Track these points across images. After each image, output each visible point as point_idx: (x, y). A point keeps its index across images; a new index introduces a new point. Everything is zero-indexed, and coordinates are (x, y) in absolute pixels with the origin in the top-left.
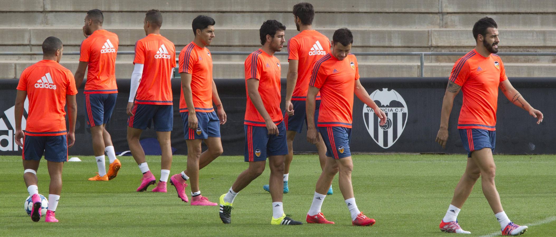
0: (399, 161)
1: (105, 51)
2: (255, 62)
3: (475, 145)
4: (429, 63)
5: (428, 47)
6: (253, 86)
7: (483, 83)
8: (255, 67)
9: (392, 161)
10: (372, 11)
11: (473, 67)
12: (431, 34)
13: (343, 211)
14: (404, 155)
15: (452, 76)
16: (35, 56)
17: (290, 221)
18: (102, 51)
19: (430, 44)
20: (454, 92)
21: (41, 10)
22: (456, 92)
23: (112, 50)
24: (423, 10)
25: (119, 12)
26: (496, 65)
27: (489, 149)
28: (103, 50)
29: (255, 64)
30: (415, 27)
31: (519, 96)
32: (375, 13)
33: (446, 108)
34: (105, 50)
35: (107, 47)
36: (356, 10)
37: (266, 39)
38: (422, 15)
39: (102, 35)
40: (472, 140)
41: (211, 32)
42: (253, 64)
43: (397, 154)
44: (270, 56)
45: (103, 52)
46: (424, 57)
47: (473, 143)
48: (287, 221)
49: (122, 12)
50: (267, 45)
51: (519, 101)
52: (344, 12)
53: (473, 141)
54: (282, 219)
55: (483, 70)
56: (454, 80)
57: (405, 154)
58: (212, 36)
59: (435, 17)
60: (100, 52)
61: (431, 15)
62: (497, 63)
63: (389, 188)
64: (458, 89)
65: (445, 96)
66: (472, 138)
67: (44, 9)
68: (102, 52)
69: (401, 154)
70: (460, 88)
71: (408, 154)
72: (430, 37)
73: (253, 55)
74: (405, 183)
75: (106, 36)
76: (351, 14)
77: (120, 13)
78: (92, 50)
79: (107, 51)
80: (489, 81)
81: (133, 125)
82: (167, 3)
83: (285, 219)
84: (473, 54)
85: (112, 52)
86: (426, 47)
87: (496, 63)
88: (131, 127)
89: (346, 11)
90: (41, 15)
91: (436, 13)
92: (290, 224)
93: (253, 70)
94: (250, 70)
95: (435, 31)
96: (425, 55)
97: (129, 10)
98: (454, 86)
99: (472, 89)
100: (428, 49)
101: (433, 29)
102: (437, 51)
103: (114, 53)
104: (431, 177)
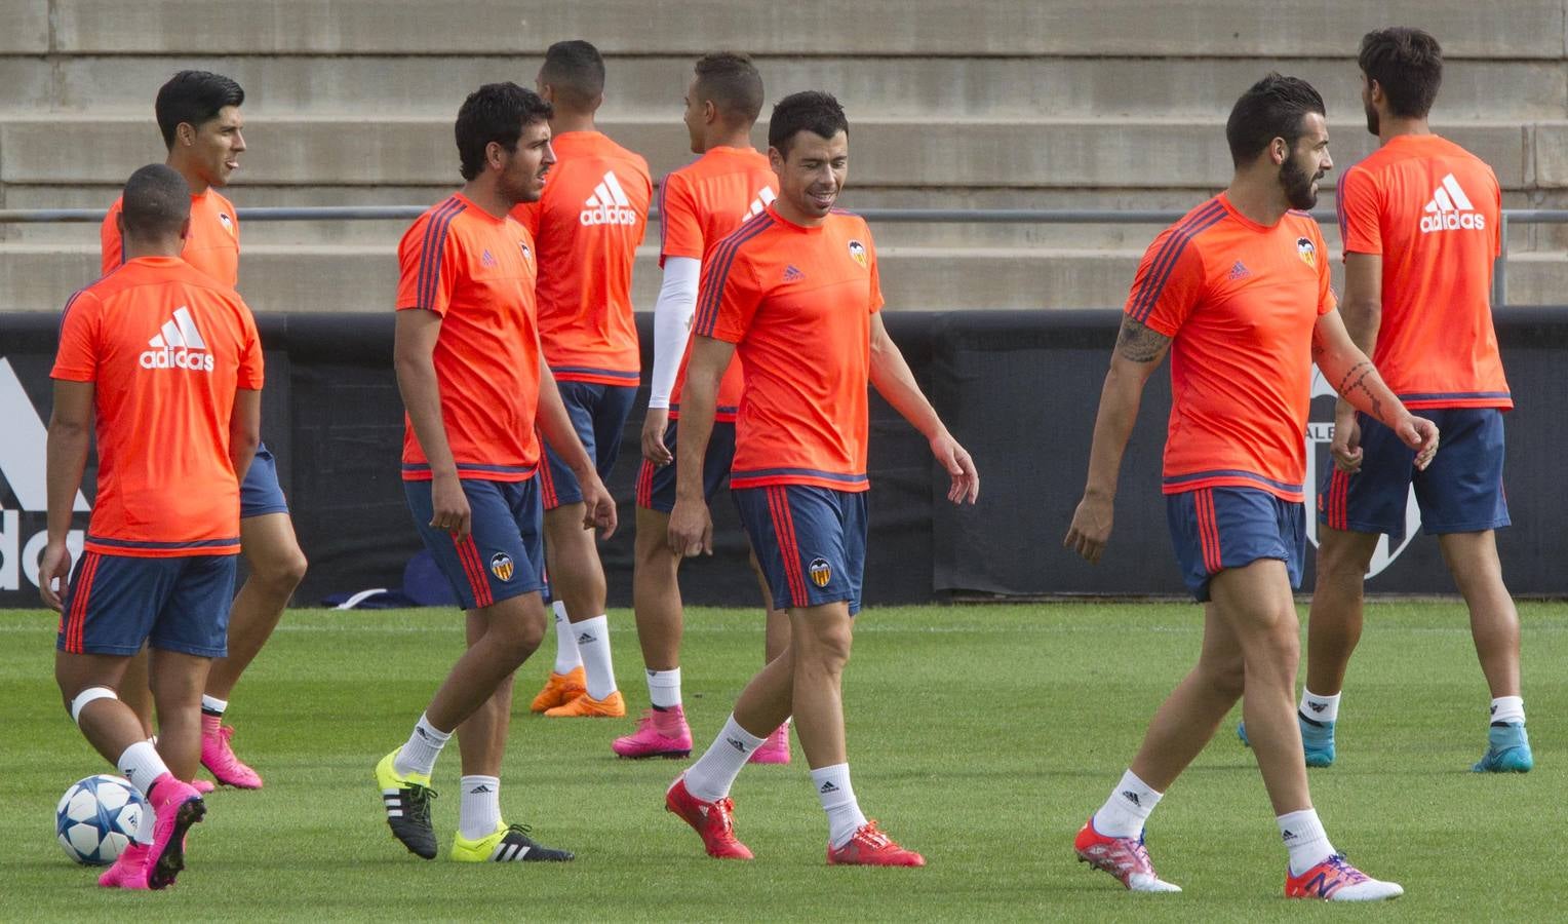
0: (1410, 627)
1: (599, 217)
2: (437, 248)
3: (1227, 548)
4: (1528, 251)
5: (1521, 190)
6: (414, 338)
7: (1255, 323)
8: (434, 267)
9: (1386, 627)
10: (1309, 52)
11: (1217, 265)
12: (1535, 141)
13: (1196, 821)
14: (1433, 604)
15: (1137, 301)
16: (18, 225)
17: (525, 850)
18: (587, 218)
19: (1529, 179)
20: (1147, 360)
21: (43, 48)
22: (1151, 359)
23: (623, 217)
24: (1504, 49)
25: (339, 55)
26: (1303, 250)
27: (1279, 562)
28: (589, 213)
29: (435, 255)
30: (1473, 115)
31: (1368, 372)
32: (1320, 58)
33: (1114, 420)
34: (596, 212)
35: (607, 201)
36: (1249, 49)
37: (484, 158)
38: (1500, 69)
39: (590, 154)
40: (1216, 532)
41: (232, 130)
42: (428, 256)
43: (1403, 600)
44: (496, 220)
45: (589, 219)
46: (1508, 230)
47: (1217, 540)
48: (513, 848)
49: (350, 55)
50: (487, 179)
51: (1365, 388)
52: (1203, 57)
53: (1216, 537)
54: (496, 841)
55: (1253, 273)
56: (1146, 315)
57: (1436, 600)
58: (237, 146)
59: (1548, 76)
60: (577, 220)
61: (1534, 69)
62: (1307, 246)
63: (1373, 730)
64: (1160, 347)
65: (1110, 374)
66: (1213, 522)
67: (52, 45)
68: (584, 222)
69: (1421, 599)
70: (1166, 342)
71: (1445, 600)
72: (1531, 154)
73: (433, 219)
74: (1434, 712)
75: (605, 158)
76: (1228, 66)
77: (345, 61)
78: (546, 211)
79: (606, 219)
80: (1278, 316)
81: (652, 497)
82: (524, 23)
83: (508, 841)
84: (1218, 213)
85: (623, 222)
86: (1515, 191)
87: (1303, 242)
88: (646, 507)
89: (1209, 52)
90: (42, 69)
91: (1555, 61)
92: (526, 858)
93: (425, 276)
94: (415, 278)
95: (1549, 128)
96: (1512, 220)
97: (376, 48)
98: (1144, 339)
99: (1212, 349)
100: (1524, 196)
101: (1543, 122)
102: (1556, 206)
103: (628, 226)
104: (1537, 688)
